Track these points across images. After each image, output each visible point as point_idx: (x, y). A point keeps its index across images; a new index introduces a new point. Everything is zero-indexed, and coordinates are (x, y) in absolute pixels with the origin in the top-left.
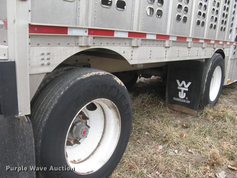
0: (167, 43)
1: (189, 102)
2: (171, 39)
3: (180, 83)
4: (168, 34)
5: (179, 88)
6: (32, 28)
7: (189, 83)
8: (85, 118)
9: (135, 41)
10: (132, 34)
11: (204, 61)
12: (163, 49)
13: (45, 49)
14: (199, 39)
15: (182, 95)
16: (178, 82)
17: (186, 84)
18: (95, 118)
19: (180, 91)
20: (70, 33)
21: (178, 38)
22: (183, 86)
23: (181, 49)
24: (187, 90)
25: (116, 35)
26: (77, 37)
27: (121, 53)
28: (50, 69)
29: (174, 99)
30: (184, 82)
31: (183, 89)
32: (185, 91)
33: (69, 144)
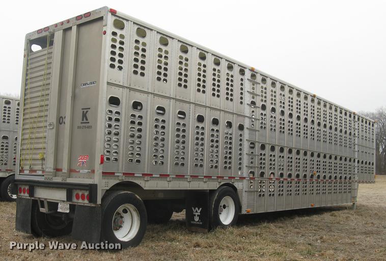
0: (168, 179)
1: (201, 223)
2: (171, 176)
3: (195, 209)
4: (168, 173)
5: (194, 213)
6: (103, 173)
7: (201, 209)
8: (122, 217)
9: (146, 178)
10: (144, 175)
11: (208, 191)
12: (166, 182)
13: (107, 181)
14: (198, 176)
15: (197, 219)
16: (193, 209)
17: (199, 209)
18: (127, 217)
19: (195, 215)
20: (116, 174)
21: (176, 175)
22: (197, 212)
23: (181, 182)
24: (199, 214)
25: (135, 175)
26: (118, 176)
27: (139, 184)
28: (108, 188)
29: (192, 222)
30: (197, 209)
31: (197, 214)
32: (198, 215)
33: (117, 230)
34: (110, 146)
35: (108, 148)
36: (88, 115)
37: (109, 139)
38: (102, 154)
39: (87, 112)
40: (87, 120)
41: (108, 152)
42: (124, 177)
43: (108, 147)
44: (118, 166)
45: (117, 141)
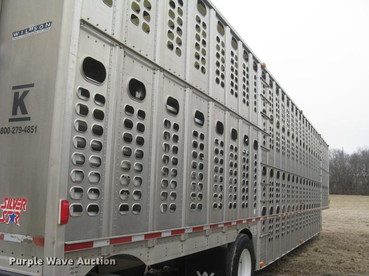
0: (183, 237)
2: (186, 231)
3: (201, 273)
4: (183, 227)
7: (213, 275)
9: (151, 242)
10: (147, 237)
12: (179, 243)
14: (218, 225)
16: (198, 273)
17: (209, 275)
20: (95, 245)
21: (194, 228)
23: (198, 239)
26: (99, 248)
30: (205, 274)
34: (83, 177)
35: (76, 182)
36: (29, 102)
37: (80, 159)
38: (65, 199)
39: (25, 93)
40: (24, 111)
41: (78, 190)
42: (112, 248)
43: (78, 178)
44: (100, 223)
45: (98, 166)
